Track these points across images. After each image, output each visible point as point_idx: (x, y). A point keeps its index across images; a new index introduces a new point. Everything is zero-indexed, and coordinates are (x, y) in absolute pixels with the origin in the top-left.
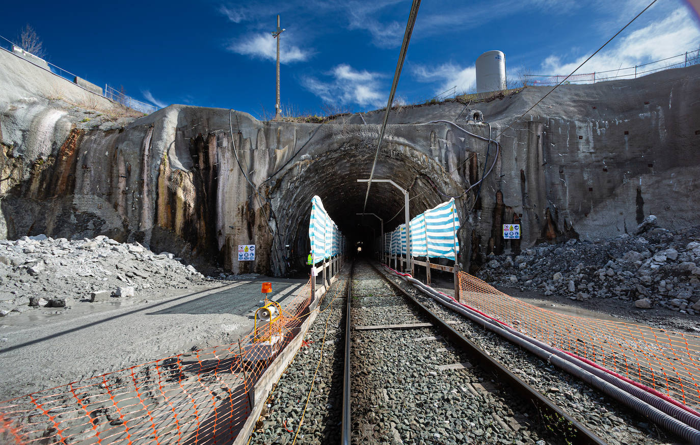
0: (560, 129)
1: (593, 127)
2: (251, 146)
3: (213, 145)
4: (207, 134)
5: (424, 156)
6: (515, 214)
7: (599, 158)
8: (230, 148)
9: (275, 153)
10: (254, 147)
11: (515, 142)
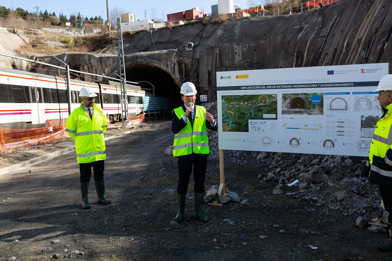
0: (227, 50)
1: (242, 48)
2: (95, 68)
3: (81, 69)
4: (78, 64)
5: (165, 68)
6: (205, 91)
7: (244, 63)
8: (88, 70)
9: (105, 71)
10: (96, 69)
11: (206, 58)
